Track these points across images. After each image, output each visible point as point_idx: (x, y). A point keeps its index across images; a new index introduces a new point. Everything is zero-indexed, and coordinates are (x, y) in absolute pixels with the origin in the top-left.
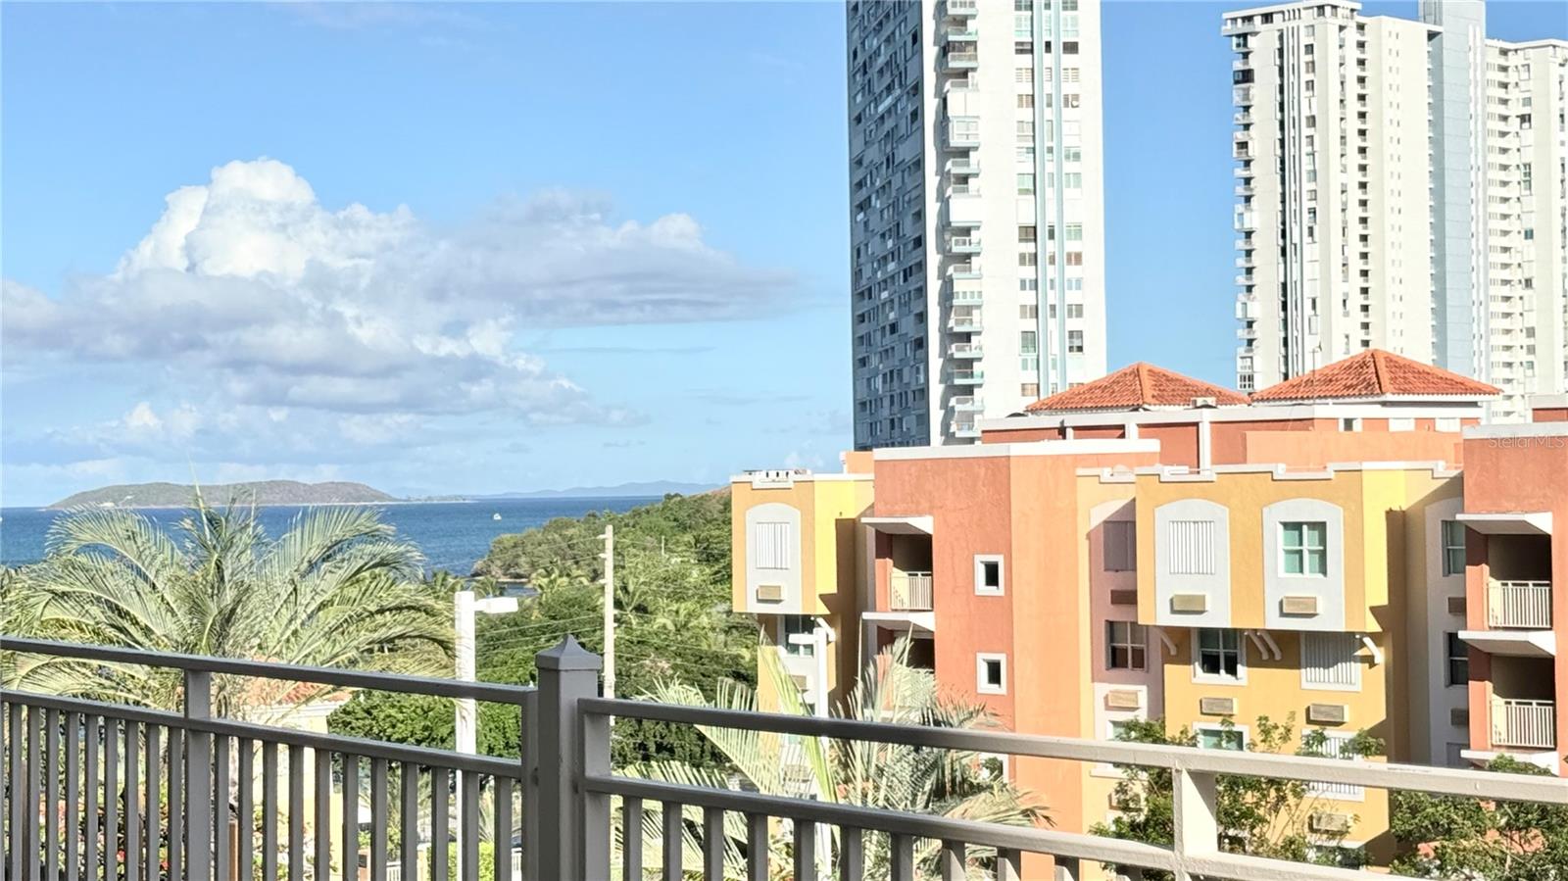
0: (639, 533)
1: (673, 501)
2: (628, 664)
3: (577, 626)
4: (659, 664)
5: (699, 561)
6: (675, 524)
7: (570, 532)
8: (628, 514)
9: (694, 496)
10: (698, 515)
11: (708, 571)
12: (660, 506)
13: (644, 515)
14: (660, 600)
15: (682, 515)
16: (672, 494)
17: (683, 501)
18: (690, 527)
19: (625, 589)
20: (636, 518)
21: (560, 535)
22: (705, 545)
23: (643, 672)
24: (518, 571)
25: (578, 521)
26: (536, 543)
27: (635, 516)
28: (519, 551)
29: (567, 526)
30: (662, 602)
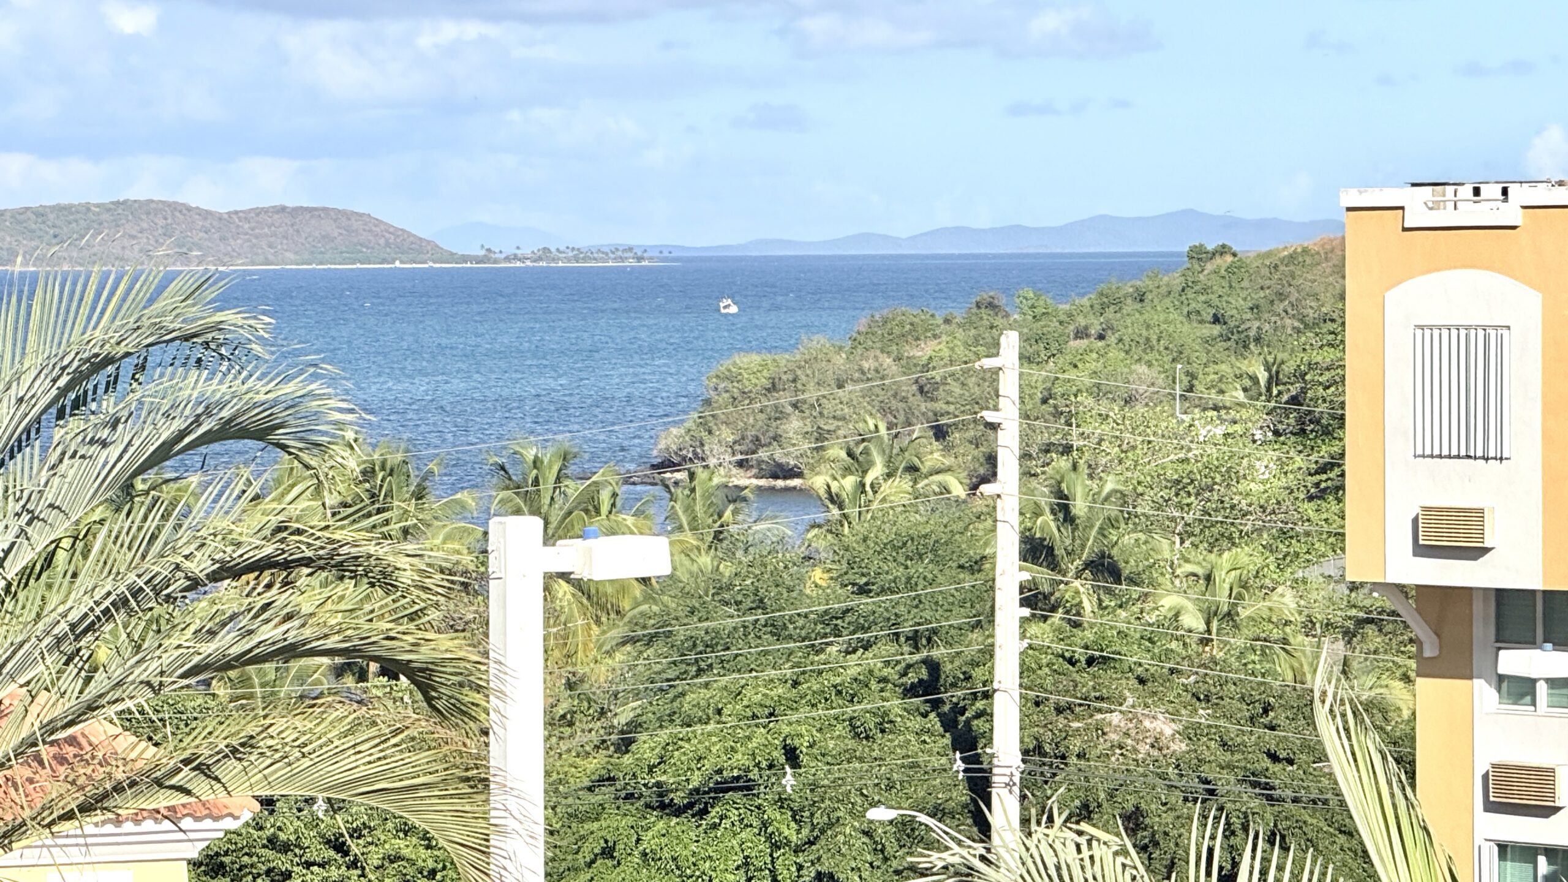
0: (1115, 354)
1: (1209, 267)
2: (1061, 722)
3: (927, 614)
4: (1147, 723)
5: (1276, 433)
6: (1217, 329)
7: (923, 351)
8: (1085, 301)
9: (1269, 254)
10: (1279, 307)
11: (1299, 461)
12: (1176, 280)
13: (1130, 306)
14: (1165, 543)
15: (1236, 306)
16: (1210, 247)
17: (1238, 269)
18: (1258, 340)
19: (1064, 511)
20: (1109, 313)
21: (898, 359)
22: (1294, 390)
23: (1102, 746)
24: (779, 455)
25: (947, 321)
26: (830, 378)
27: (1104, 307)
28: (784, 399)
29: (915, 333)
30: (1166, 548)
